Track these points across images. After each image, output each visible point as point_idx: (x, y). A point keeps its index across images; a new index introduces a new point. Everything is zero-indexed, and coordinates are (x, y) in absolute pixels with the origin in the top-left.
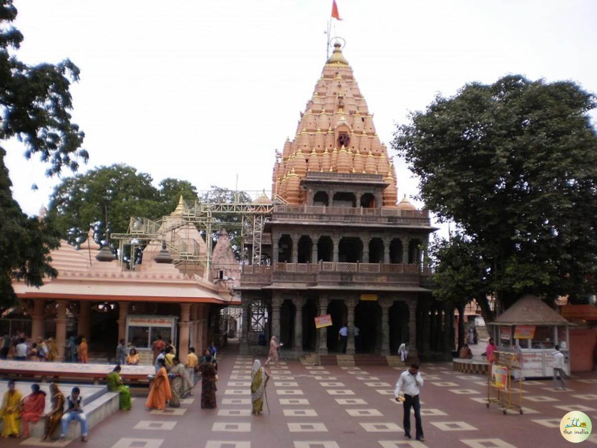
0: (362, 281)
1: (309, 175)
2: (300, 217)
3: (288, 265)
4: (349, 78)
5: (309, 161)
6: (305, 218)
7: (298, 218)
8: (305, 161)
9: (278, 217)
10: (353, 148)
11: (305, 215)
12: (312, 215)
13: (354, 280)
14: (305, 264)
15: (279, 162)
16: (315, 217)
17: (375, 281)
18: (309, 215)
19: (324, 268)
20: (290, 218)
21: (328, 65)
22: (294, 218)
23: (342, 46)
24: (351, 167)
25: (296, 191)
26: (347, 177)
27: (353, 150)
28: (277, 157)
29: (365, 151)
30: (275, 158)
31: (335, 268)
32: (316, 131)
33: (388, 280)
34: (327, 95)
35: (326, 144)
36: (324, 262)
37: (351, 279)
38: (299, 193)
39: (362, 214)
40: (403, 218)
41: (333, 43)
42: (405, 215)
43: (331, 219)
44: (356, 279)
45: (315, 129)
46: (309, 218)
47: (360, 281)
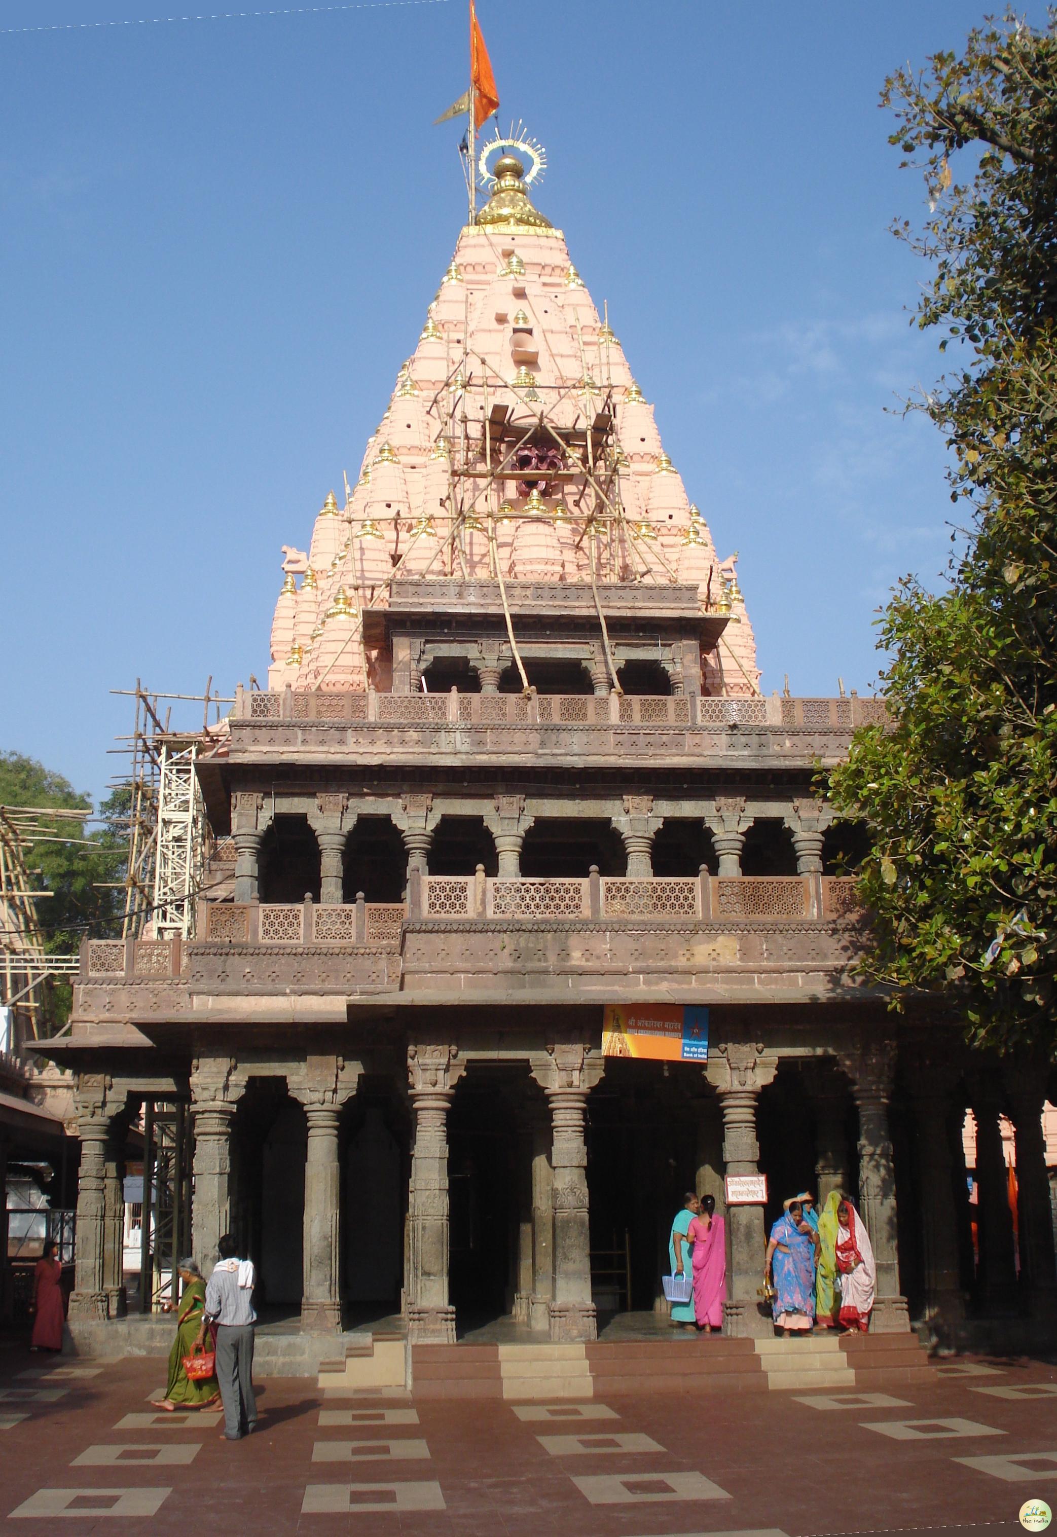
0: (617, 965)
1: (403, 594)
2: (350, 735)
6: (372, 742)
7: (342, 742)
9: (255, 741)
11: (372, 728)
12: (402, 728)
13: (577, 959)
14: (349, 907)
16: (413, 735)
17: (681, 962)
18: (389, 728)
20: (304, 742)
22: (322, 742)
26: (553, 597)
32: (431, 451)
33: (745, 953)
36: (429, 878)
37: (564, 954)
39: (614, 717)
40: (794, 733)
42: (799, 718)
43: (481, 743)
44: (588, 953)
45: (426, 444)
46: (388, 743)
47: (607, 965)
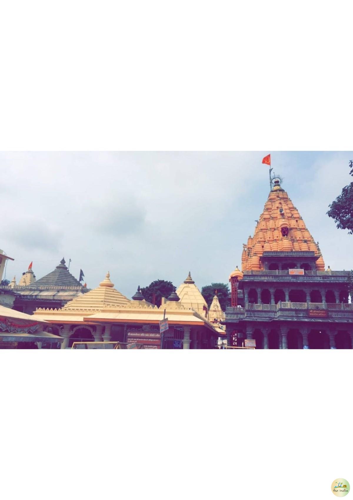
1: (265, 254)
3: (256, 305)
4: (286, 199)
5: (264, 247)
8: (261, 247)
9: (247, 278)
10: (292, 237)
12: (269, 276)
14: (268, 305)
15: (246, 250)
16: (271, 277)
18: (267, 276)
19: (282, 306)
21: (271, 193)
23: (280, 182)
24: (292, 248)
25: (258, 264)
27: (292, 238)
28: (244, 248)
29: (300, 239)
30: (243, 248)
31: (291, 306)
32: (267, 229)
34: (273, 209)
35: (274, 236)
36: (282, 302)
37: (303, 314)
38: (259, 266)
41: (273, 181)
45: (266, 228)
46: (267, 278)
